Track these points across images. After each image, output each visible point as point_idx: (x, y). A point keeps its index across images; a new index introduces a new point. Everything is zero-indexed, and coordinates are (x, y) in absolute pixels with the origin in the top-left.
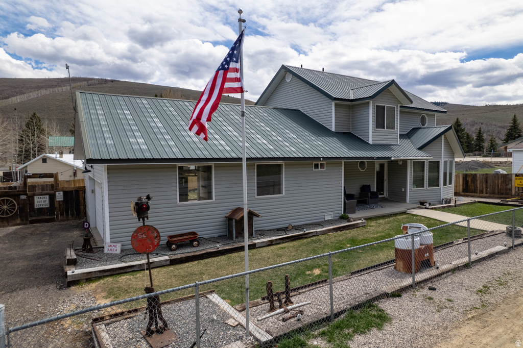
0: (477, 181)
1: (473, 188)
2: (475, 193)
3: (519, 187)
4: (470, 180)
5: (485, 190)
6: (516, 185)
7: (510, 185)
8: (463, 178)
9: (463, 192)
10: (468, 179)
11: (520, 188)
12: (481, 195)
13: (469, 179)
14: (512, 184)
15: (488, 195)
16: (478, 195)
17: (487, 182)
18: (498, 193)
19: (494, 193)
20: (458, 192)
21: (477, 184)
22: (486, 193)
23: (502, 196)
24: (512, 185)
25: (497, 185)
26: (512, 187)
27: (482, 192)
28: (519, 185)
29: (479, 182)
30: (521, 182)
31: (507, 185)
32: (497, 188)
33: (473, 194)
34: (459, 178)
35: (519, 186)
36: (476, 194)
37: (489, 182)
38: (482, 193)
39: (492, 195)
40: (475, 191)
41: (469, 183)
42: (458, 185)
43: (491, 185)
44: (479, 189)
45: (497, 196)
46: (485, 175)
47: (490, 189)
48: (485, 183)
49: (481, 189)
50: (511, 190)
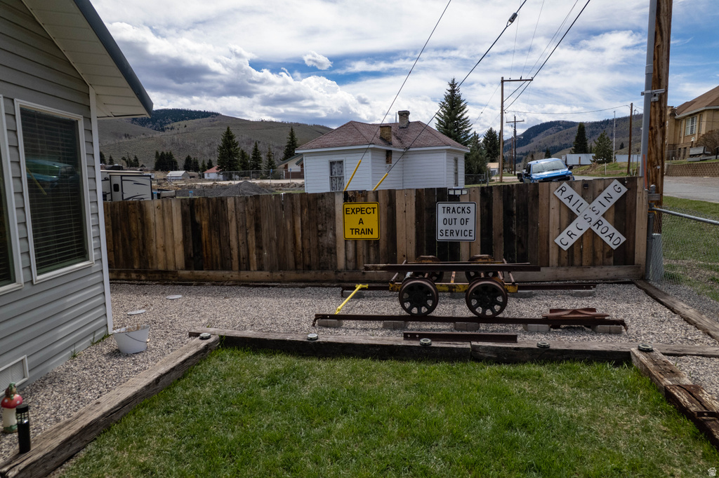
0: (227, 224)
1: (218, 252)
2: (224, 268)
3: (356, 241)
4: (205, 223)
5: (254, 257)
6: (349, 235)
7: (331, 235)
8: (184, 215)
9: (187, 267)
10: (198, 219)
11: (360, 245)
12: (244, 275)
13: (203, 220)
14: (334, 229)
15: (264, 275)
16: (234, 275)
17: (258, 228)
18: (296, 264)
19: (282, 266)
20: (171, 268)
21: (228, 236)
22: (261, 269)
23: (309, 275)
24: (334, 235)
25: (290, 237)
26: (335, 241)
27: (245, 265)
28: (357, 231)
29: (233, 226)
30: (361, 222)
31: (321, 233)
32: (290, 246)
33: (220, 274)
34: (170, 213)
35: (357, 236)
36: (226, 274)
37: (265, 225)
38: (248, 269)
39: (277, 275)
40: (226, 266)
41: (205, 233)
42: (169, 242)
43: (271, 239)
44: (235, 252)
45: (292, 275)
46: (250, 202)
47: (270, 251)
48: (252, 233)
49: (243, 253)
50: (332, 250)
